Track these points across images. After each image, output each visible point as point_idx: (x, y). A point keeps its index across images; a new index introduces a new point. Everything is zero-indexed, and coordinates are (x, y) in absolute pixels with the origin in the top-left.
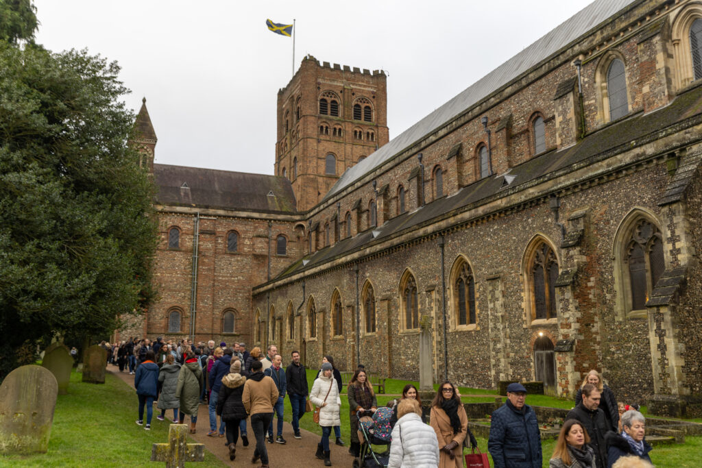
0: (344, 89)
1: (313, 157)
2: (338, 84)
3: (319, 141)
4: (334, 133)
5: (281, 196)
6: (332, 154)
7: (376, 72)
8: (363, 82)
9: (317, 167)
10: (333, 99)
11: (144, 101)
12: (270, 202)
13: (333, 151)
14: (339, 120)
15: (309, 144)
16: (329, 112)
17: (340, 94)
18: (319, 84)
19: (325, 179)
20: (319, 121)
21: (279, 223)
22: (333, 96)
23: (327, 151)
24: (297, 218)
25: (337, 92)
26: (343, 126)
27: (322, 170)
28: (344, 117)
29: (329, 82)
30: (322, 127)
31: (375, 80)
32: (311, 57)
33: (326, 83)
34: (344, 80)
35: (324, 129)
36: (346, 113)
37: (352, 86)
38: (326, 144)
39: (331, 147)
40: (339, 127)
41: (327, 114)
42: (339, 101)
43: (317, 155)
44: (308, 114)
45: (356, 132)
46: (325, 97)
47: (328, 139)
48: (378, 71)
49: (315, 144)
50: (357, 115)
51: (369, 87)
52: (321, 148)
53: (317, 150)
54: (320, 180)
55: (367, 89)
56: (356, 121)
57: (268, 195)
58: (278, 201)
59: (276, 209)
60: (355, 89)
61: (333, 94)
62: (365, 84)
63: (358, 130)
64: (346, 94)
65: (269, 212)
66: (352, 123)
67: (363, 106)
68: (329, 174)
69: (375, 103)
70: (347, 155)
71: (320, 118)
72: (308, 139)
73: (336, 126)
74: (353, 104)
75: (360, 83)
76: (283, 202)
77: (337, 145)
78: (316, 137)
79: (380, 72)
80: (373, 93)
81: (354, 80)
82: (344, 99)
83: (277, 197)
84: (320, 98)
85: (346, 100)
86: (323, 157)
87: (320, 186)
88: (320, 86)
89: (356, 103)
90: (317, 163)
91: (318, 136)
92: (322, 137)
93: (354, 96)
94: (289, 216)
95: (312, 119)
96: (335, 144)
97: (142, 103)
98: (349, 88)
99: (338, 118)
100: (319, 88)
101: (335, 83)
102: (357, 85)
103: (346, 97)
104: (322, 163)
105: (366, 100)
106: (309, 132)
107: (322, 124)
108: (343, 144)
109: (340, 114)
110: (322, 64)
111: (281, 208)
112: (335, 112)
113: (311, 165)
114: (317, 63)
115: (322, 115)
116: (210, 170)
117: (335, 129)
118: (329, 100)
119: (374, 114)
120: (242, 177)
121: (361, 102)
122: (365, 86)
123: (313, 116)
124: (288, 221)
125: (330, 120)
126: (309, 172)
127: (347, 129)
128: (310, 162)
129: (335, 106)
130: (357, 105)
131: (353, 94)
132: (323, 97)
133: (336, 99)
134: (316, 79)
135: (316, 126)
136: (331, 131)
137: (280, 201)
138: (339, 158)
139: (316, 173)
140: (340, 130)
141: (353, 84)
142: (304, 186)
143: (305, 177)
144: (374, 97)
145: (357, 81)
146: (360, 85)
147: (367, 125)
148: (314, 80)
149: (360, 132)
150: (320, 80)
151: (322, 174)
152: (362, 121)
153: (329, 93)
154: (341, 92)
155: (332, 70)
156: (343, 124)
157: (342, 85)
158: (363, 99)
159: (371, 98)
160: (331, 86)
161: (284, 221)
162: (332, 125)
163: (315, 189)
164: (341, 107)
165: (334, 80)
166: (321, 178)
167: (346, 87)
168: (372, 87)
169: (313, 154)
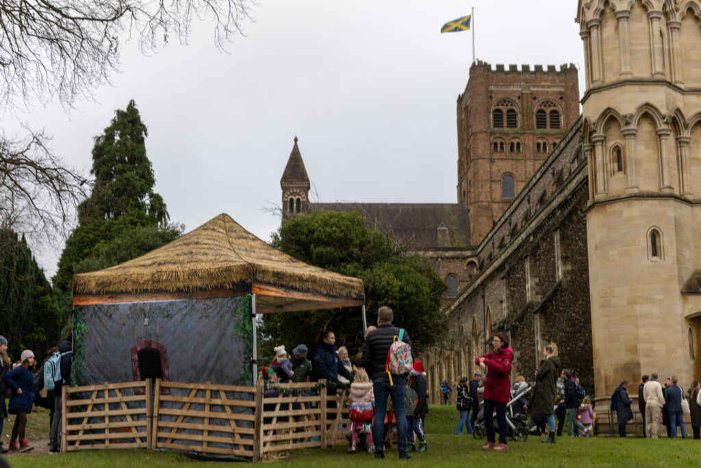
0: (523, 94)
1: (485, 181)
2: (515, 89)
3: (492, 161)
4: (512, 150)
5: (454, 228)
6: (509, 174)
7: (564, 67)
8: (546, 81)
9: (491, 192)
10: (509, 107)
11: (296, 140)
12: (440, 236)
13: (510, 171)
14: (517, 133)
15: (479, 166)
16: (505, 124)
17: (517, 101)
18: (491, 92)
19: (501, 205)
20: (492, 137)
21: (448, 260)
22: (510, 104)
23: (502, 171)
24: (468, 253)
25: (514, 98)
26: (521, 140)
27: (497, 195)
28: (522, 127)
29: (504, 89)
30: (496, 144)
31: (562, 77)
32: (480, 62)
33: (498, 90)
34: (523, 83)
35: (499, 145)
36: (526, 123)
37: (532, 89)
38: (501, 163)
39: (507, 166)
40: (517, 140)
41: (502, 127)
42: (517, 109)
43: (491, 178)
44: (478, 130)
45: (539, 144)
46: (500, 107)
47: (504, 157)
48: (566, 65)
49: (488, 165)
50: (541, 123)
51: (554, 86)
52: (495, 168)
53: (490, 172)
54: (495, 206)
55: (552, 89)
56: (540, 131)
57: (439, 228)
58: (449, 234)
59: (446, 245)
60: (537, 92)
61: (509, 102)
62: (549, 84)
63: (541, 141)
64: (525, 101)
65: (437, 249)
66: (533, 134)
67: (548, 111)
68: (507, 198)
69: (563, 105)
70: (528, 173)
71: (492, 133)
72: (479, 161)
73: (514, 141)
74: (535, 110)
75: (543, 84)
76: (455, 235)
77: (515, 162)
78: (488, 157)
79: (568, 66)
80: (560, 93)
81: (535, 81)
82: (523, 106)
83: (449, 229)
84: (493, 108)
85: (525, 107)
86: (498, 179)
87: (495, 214)
88: (493, 96)
89: (539, 108)
90: (491, 187)
91: (491, 155)
92: (496, 156)
93: (536, 101)
94: (459, 253)
95: (483, 136)
96: (512, 162)
97: (294, 143)
98: (528, 92)
99: (516, 130)
100: (491, 97)
101: (511, 89)
102: (538, 87)
103: (525, 104)
104: (498, 187)
105: (552, 103)
106: (480, 151)
107: (495, 141)
108: (522, 161)
109: (519, 125)
110: (494, 68)
111: (452, 242)
112: (512, 122)
113: (483, 190)
114: (487, 67)
115: (496, 129)
116: (375, 204)
117: (512, 144)
118: (504, 109)
119: (562, 119)
120: (411, 208)
121: (545, 106)
122: (549, 87)
123: (483, 132)
124: (458, 258)
125: (506, 134)
126: (481, 199)
127: (527, 142)
128: (482, 186)
129: (512, 115)
130: (541, 111)
131: (535, 98)
132: (496, 107)
133: (513, 108)
134: (487, 88)
135: (487, 144)
136: (507, 148)
137: (452, 234)
138: (519, 179)
139: (489, 200)
140: (518, 144)
141: (534, 86)
142: (477, 216)
143: (477, 205)
144: (561, 98)
145: (539, 82)
146: (543, 87)
147: (552, 135)
148: (483, 89)
149: (544, 144)
150: (492, 88)
151: (498, 199)
152: (548, 129)
153: (504, 101)
154: (519, 98)
155: (507, 73)
156: (522, 137)
157: (520, 89)
158: (547, 103)
159: (558, 100)
160: (505, 92)
161: (453, 258)
162: (508, 140)
163: (488, 218)
164: (519, 116)
165: (509, 86)
166: (497, 205)
167: (524, 92)
168: (558, 86)
169: (485, 178)
